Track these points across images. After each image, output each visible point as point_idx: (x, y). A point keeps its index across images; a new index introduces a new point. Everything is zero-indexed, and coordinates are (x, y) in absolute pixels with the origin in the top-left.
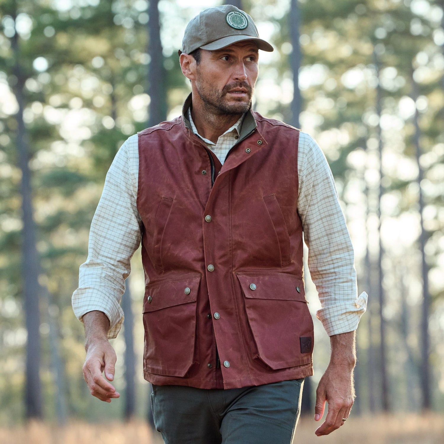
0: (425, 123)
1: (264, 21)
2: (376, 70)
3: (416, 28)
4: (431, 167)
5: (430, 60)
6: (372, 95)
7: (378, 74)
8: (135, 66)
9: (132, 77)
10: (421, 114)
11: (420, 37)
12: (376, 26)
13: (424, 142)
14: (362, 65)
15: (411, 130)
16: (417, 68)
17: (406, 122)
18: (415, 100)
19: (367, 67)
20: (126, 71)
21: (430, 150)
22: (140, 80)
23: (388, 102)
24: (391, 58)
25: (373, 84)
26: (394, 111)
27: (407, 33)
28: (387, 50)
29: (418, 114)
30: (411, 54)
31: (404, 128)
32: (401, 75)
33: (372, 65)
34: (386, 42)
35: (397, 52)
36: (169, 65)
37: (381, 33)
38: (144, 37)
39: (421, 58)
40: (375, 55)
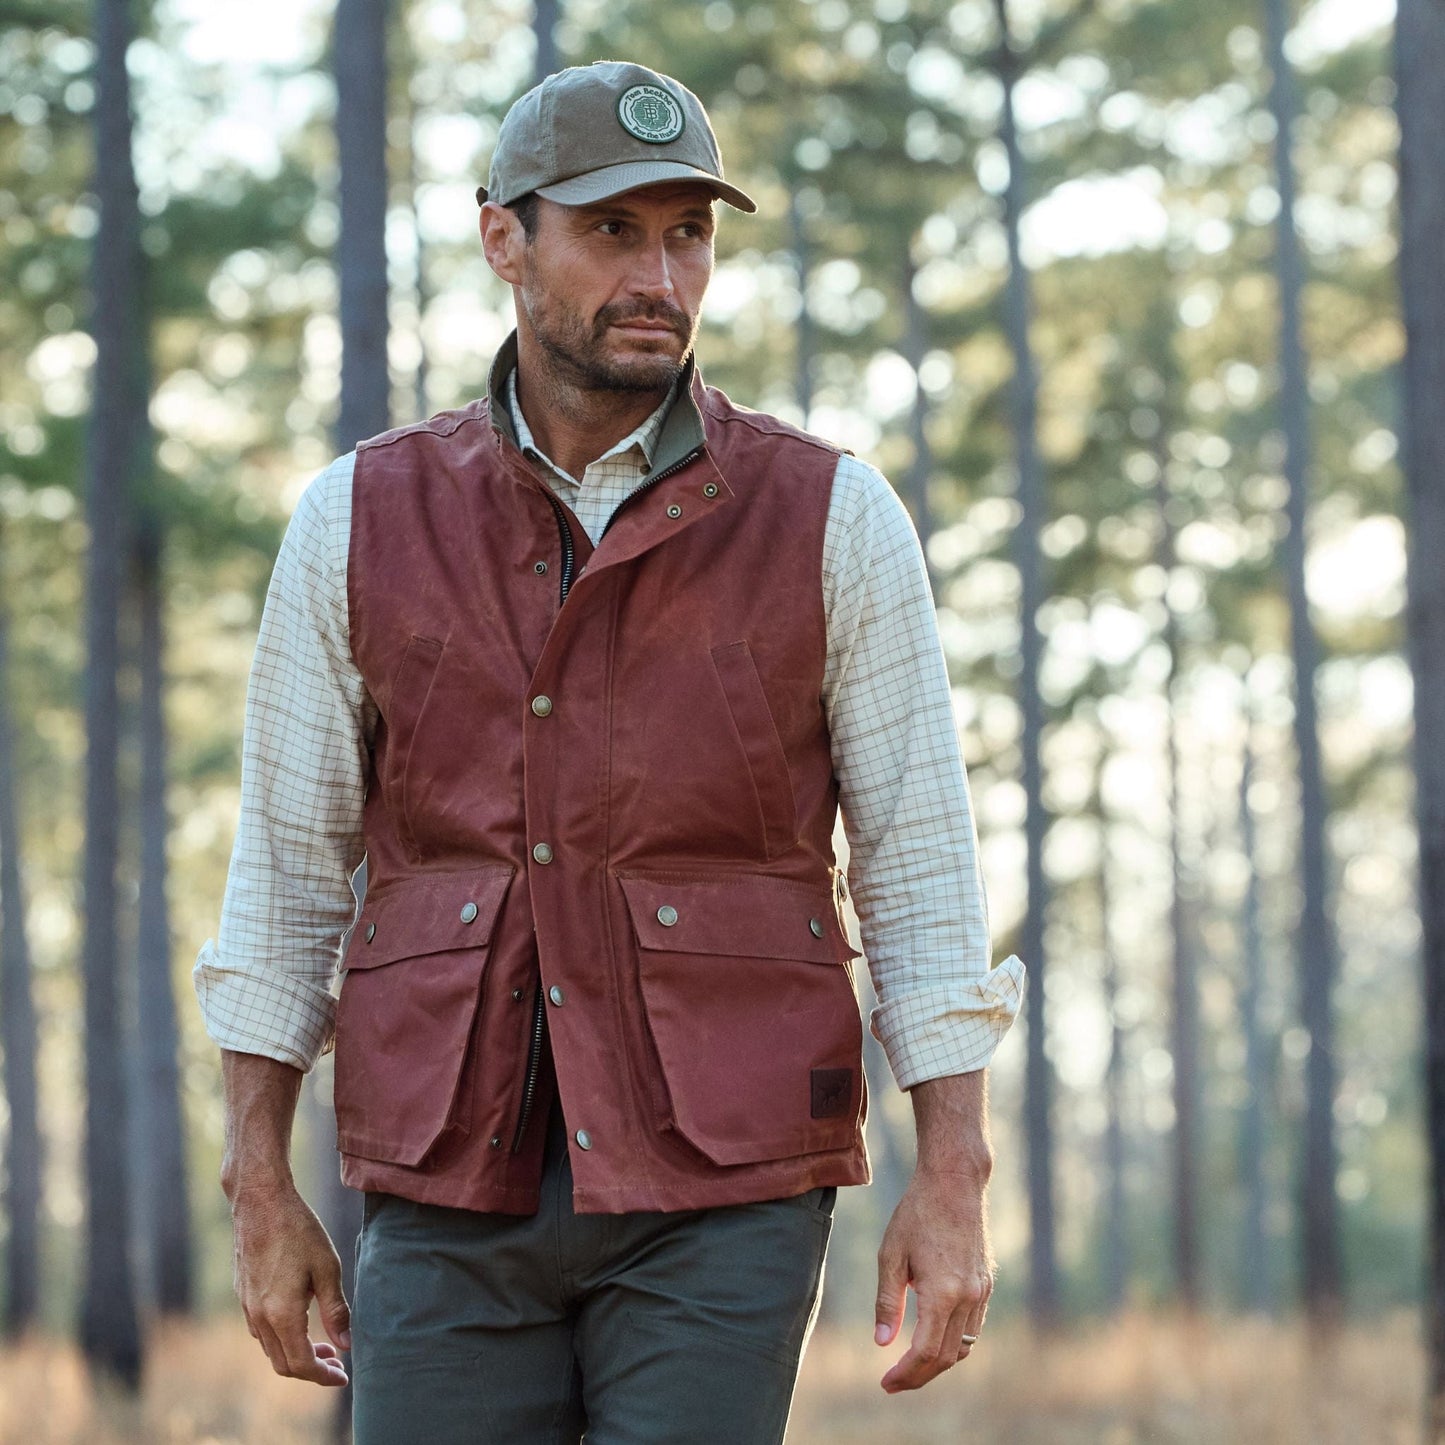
0: (945, 433)
1: (451, 112)
2: (796, 267)
3: (923, 140)
4: (962, 570)
5: (963, 240)
6: (784, 343)
7: (803, 283)
8: (50, 244)
9: (39, 278)
10: (938, 405)
11: (933, 167)
12: (801, 132)
13: (943, 493)
14: (751, 254)
15: (900, 453)
16: (926, 261)
17: (887, 429)
18: (916, 364)
19: (769, 261)
20: (26, 255)
21: (959, 518)
22: (64, 290)
23: (833, 366)
24: (848, 235)
25: (787, 309)
26: (852, 397)
27: (893, 154)
28: (831, 207)
29: (924, 405)
30: (907, 220)
31: (877, 448)
32: (874, 285)
33: (785, 254)
34: (829, 180)
35: (862, 212)
36: (156, 242)
37: (813, 155)
38: (80, 155)
39: (937, 233)
40: (794, 218)
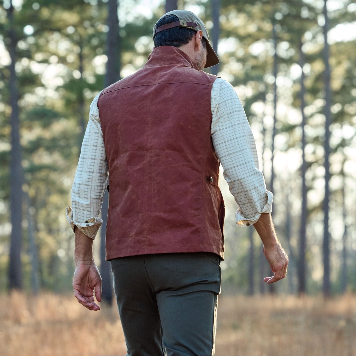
0: (308, 83)
1: (193, 4)
2: (274, 43)
3: (305, 13)
4: (312, 116)
5: (314, 37)
6: (271, 61)
7: (275, 47)
8: (98, 34)
9: (95, 42)
10: (307, 76)
11: (307, 20)
12: (276, 11)
13: (308, 97)
14: (264, 40)
15: (298, 88)
16: (305, 42)
17: (295, 82)
18: (302, 66)
19: (268, 41)
20: (92, 37)
21: (312, 103)
22: (101, 45)
23: (282, 66)
24: (286, 36)
25: (271, 53)
26: (287, 74)
27: (298, 17)
28: (283, 29)
29: (304, 76)
30: (301, 32)
31: (292, 86)
32: (292, 48)
33: (271, 40)
34: (282, 22)
35: (290, 30)
36: (123, 34)
37: (279, 16)
38: (105, 13)
39: (308, 36)
40: (274, 31)
